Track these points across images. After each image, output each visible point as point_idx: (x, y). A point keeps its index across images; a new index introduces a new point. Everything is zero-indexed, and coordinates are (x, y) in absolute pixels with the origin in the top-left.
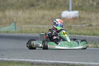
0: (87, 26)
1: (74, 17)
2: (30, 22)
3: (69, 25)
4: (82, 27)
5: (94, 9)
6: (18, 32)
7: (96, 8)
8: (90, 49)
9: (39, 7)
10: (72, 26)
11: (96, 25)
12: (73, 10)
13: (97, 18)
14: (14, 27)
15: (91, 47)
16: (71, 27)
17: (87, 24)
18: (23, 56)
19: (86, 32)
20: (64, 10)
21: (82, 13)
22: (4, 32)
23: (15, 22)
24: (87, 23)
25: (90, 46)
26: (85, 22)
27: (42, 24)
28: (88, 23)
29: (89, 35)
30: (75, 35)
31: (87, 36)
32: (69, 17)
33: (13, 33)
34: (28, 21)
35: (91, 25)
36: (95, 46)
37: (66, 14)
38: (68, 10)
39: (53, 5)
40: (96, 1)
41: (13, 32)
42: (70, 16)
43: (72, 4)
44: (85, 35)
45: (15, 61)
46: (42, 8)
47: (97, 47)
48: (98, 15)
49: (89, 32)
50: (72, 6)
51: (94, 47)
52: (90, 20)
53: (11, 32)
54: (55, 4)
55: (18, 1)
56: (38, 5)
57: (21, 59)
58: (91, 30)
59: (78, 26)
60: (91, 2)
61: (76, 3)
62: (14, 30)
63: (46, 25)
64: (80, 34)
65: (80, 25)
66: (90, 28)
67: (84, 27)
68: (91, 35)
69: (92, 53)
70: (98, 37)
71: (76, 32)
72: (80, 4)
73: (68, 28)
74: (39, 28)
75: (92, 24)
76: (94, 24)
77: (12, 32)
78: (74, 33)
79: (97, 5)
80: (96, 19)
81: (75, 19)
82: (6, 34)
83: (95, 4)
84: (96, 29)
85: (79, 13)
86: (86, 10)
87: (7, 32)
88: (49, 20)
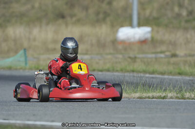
0: (167, 57)
1: (143, 39)
2: (55, 49)
3: (132, 55)
4: (156, 58)
5: (183, 24)
6: (31, 69)
7: (187, 21)
8: (169, 102)
9: (74, 19)
10: (138, 56)
11: (186, 55)
12: (140, 25)
13: (187, 42)
14: (23, 59)
15: (171, 98)
16: (134, 59)
17: (168, 53)
18: (34, 115)
19: (164, 68)
20: (122, 26)
21: (158, 32)
22: (4, 68)
23: (25, 50)
24: (168, 51)
25: (170, 95)
26: (164, 48)
28: (170, 51)
29: (170, 73)
30: (142, 75)
31: (166, 77)
32: (132, 40)
33: (21, 71)
34: (51, 46)
35: (174, 55)
36: (179, 95)
37: (126, 33)
38: (131, 25)
39: (101, 16)
40: (187, 8)
41: (21, 68)
42: (134, 38)
43: (139, 14)
44: (163, 74)
45: (17, 125)
46: (79, 21)
47: (183, 98)
48: (189, 36)
49: (171, 68)
50: (139, 18)
51: (177, 98)
52: (174, 44)
53: (16, 69)
54: (105, 13)
55: (33, 7)
56: (72, 16)
57: (28, 120)
58: (174, 64)
59: (150, 56)
60: (176, 9)
61: (148, 12)
62: (23, 64)
63: (86, 54)
64: (153, 73)
65: (153, 56)
66: (173, 60)
67: (162, 58)
68: (175, 74)
69: (170, 109)
70: (187, 78)
71: (144, 68)
72: (155, 14)
73: (129, 60)
75: (178, 52)
76: (181, 52)
77: (18, 67)
78: (141, 70)
79: (188, 15)
80: (185, 44)
81: (143, 42)
82: (7, 73)
83: (184, 13)
84: (185, 62)
85: (152, 30)
86: (166, 26)
87: (10, 68)
88: (92, 45)
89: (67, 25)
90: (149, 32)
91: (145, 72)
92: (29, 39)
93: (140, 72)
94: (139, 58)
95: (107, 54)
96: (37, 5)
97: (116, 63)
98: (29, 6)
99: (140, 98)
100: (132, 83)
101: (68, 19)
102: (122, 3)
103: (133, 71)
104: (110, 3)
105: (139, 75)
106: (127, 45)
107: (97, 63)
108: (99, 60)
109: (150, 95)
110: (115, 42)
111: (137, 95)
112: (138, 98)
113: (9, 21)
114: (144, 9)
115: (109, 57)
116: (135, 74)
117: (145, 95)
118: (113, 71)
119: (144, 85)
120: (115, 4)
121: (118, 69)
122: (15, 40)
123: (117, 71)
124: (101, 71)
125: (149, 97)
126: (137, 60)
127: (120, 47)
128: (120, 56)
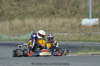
1: (94, 25)
2: (49, 30)
3: (89, 33)
9: (59, 15)
12: (93, 17)
16: (90, 35)
20: (84, 18)
23: (34, 30)
27: (61, 32)
30: (94, 43)
32: (89, 25)
34: (47, 29)
37: (86, 22)
39: (73, 13)
43: (92, 12)
46: (62, 16)
50: (92, 14)
54: (75, 11)
55: (38, 9)
56: (58, 13)
59: (98, 33)
61: (97, 11)
63: (66, 33)
71: (95, 39)
73: (88, 35)
74: (58, 36)
78: (94, 40)
85: (99, 20)
87: (26, 40)
88: (68, 28)
89: (55, 18)
90: (97, 21)
91: (95, 41)
92: (36, 25)
93: (93, 41)
94: (92, 34)
95: (76, 33)
96: (40, 8)
97: (81, 37)
98: (36, 8)
99: (93, 55)
100: (89, 47)
101: (57, 15)
102: (84, 6)
103: (89, 41)
104: (78, 7)
105: (92, 43)
106: (86, 28)
107: (71, 37)
108: (72, 35)
109: (98, 53)
110: (80, 26)
111: (91, 53)
112: (91, 55)
113: (26, 16)
114: (95, 9)
115: (78, 34)
116: (90, 43)
117: (95, 53)
118: (79, 41)
119: (94, 48)
120: (80, 7)
121: (82, 40)
122: (29, 26)
123: (81, 41)
124: (73, 41)
125: (97, 54)
126: (92, 35)
127: (83, 29)
128: (83, 33)
